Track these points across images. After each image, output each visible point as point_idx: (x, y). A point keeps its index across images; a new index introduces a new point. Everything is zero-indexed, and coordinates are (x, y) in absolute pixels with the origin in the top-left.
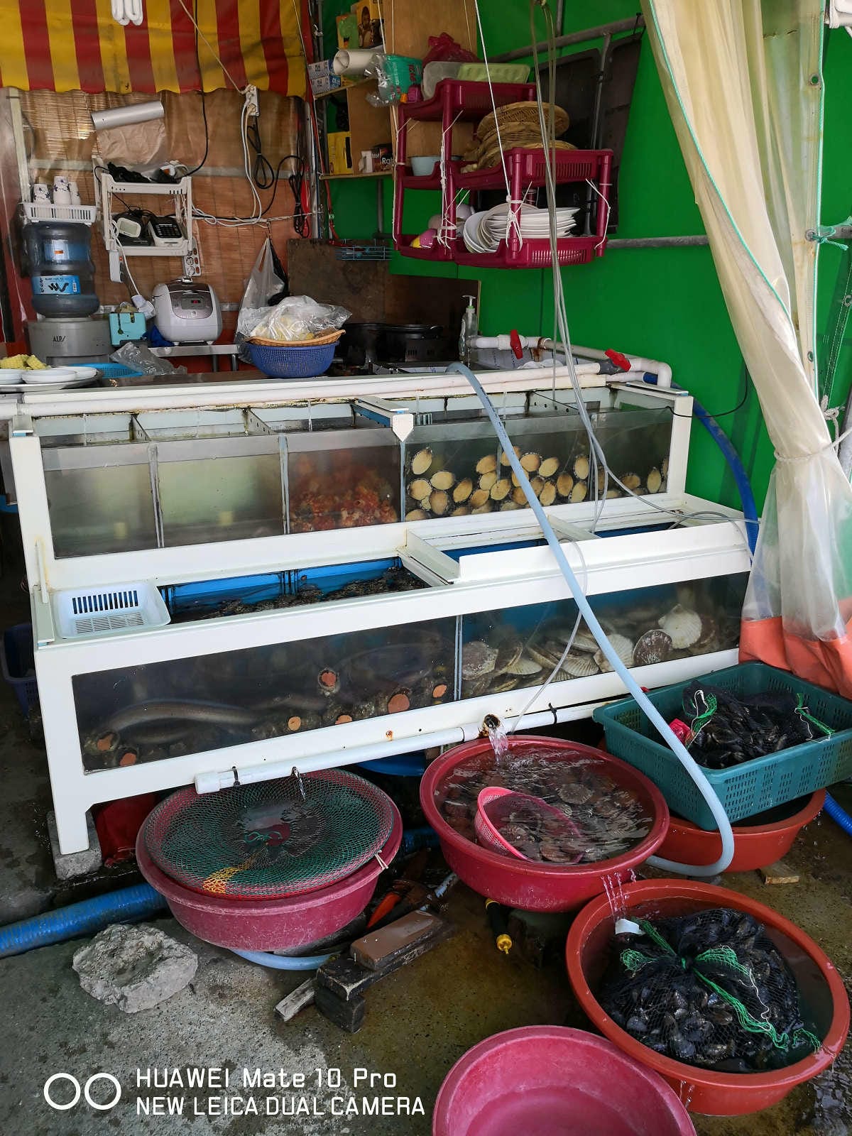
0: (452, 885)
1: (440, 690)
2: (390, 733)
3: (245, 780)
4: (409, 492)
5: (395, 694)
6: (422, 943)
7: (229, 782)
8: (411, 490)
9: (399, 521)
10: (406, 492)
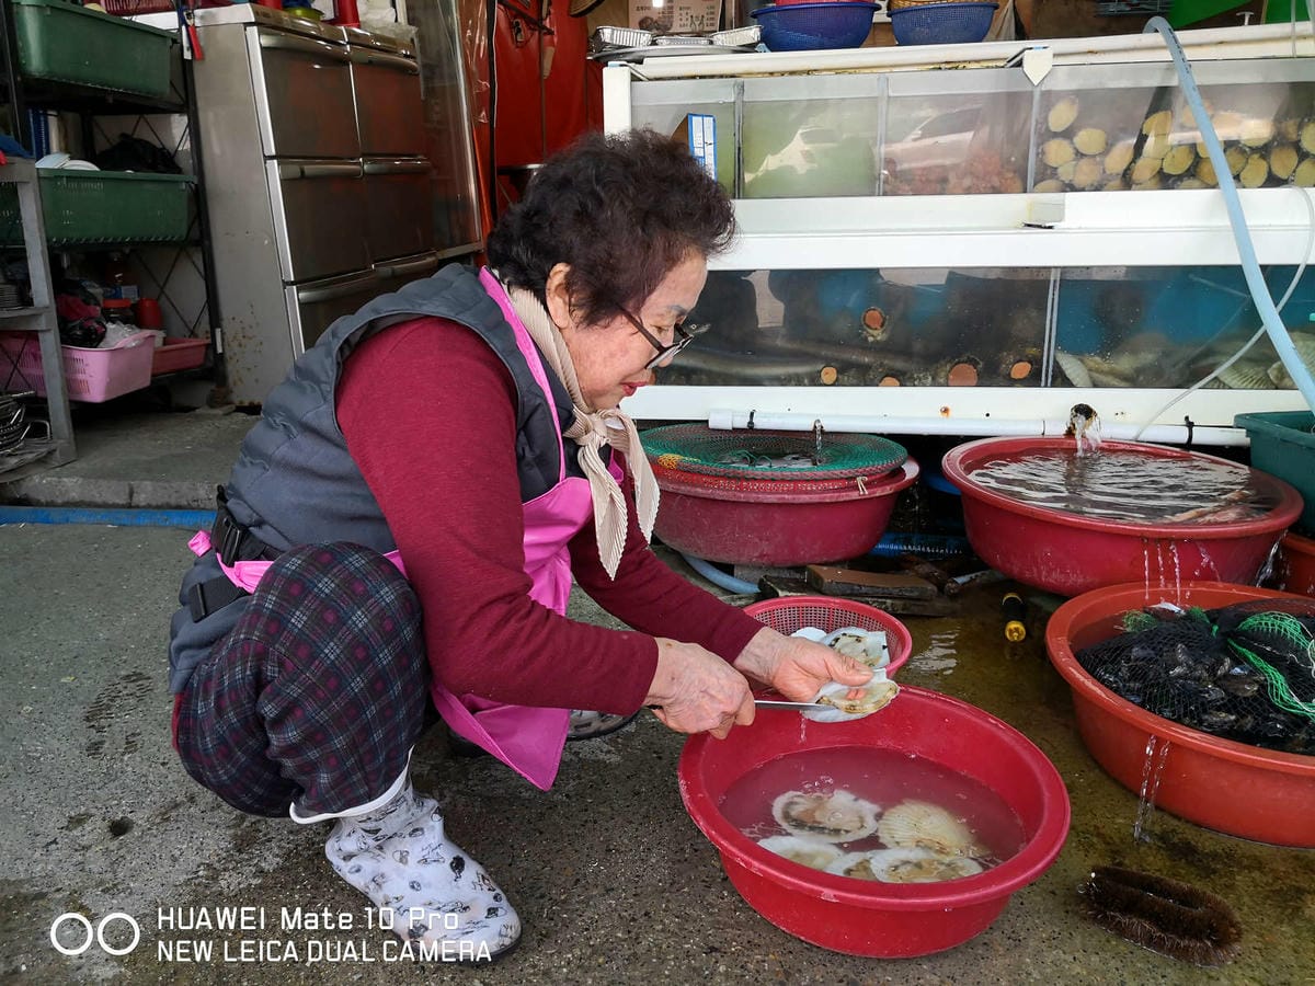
0: (978, 581)
1: (1022, 369)
2: (946, 410)
3: (759, 423)
4: (1041, 154)
5: (959, 363)
6: (901, 598)
7: (743, 423)
8: (1043, 153)
9: (1025, 192)
10: (1038, 154)
